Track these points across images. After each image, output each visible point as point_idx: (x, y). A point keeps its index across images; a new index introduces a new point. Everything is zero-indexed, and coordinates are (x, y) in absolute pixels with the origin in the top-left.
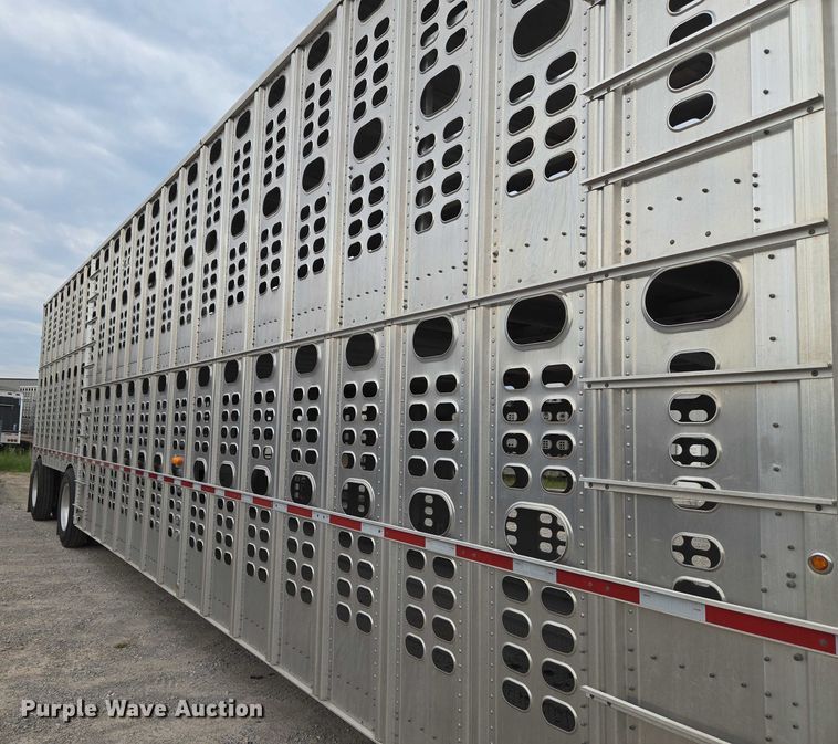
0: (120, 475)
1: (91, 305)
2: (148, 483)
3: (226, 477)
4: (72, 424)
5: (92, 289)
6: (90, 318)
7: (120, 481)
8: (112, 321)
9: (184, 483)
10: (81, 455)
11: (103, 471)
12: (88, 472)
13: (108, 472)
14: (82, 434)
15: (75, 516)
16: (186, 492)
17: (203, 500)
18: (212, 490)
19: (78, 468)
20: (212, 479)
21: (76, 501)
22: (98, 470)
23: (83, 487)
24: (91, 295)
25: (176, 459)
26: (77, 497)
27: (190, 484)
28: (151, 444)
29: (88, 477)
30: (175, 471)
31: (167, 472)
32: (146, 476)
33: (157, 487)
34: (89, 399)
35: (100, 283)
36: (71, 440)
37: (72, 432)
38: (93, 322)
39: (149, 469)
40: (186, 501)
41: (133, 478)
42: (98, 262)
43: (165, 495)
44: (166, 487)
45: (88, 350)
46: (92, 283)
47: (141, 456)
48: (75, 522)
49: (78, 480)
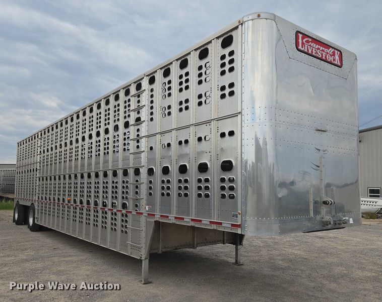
0: (52, 205)
1: (39, 148)
2: (61, 206)
3: (81, 202)
4: (33, 189)
5: (39, 142)
6: (39, 153)
7: (52, 206)
8: (48, 156)
9: (71, 205)
10: (37, 199)
11: (46, 204)
12: (40, 205)
13: (48, 204)
14: (37, 192)
15: (36, 220)
16: (72, 207)
17: (76, 208)
18: (78, 206)
19: (36, 204)
20: (78, 203)
21: (36, 215)
22: (44, 203)
23: (38, 210)
24: (39, 145)
25: (69, 199)
26: (36, 213)
27: (73, 205)
28: (62, 194)
29: (40, 207)
30: (69, 202)
31: (66, 202)
32: (60, 204)
33: (64, 207)
34: (39, 180)
35: (42, 141)
36: (33, 194)
37: (33, 192)
38: (40, 154)
39: (61, 202)
40: (72, 210)
41: (56, 205)
42: (41, 134)
43: (66, 209)
44: (66, 207)
45: (38, 164)
46: (39, 140)
47: (59, 199)
48: (36, 222)
49: (36, 208)
